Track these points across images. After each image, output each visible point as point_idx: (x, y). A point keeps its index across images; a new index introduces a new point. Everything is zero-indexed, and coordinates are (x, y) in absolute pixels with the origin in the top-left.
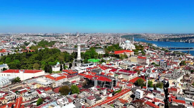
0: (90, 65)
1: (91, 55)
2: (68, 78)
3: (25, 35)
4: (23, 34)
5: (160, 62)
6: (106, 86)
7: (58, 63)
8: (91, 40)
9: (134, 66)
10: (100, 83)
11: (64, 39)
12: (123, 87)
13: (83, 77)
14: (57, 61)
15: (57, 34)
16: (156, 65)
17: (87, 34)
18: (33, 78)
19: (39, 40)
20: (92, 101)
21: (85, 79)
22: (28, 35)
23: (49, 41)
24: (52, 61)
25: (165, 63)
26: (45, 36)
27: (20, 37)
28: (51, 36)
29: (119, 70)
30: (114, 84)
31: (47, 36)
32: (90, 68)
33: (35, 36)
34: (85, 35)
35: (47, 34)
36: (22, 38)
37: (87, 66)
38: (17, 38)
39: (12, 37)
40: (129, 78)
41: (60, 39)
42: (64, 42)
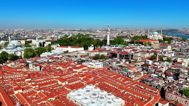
0: (115, 46)
1: (118, 41)
2: (99, 52)
3: (64, 30)
4: (62, 29)
5: (181, 49)
6: (125, 58)
7: (92, 45)
8: (121, 34)
9: (153, 49)
10: (121, 56)
11: (97, 32)
12: (138, 60)
13: (109, 52)
14: (91, 43)
15: (91, 29)
16: (177, 51)
17: (119, 29)
18: (77, 51)
19: (76, 33)
20: (113, 62)
21: (111, 53)
22: (67, 30)
23: (85, 34)
24: (88, 44)
25: (186, 49)
26: (80, 31)
27: (61, 32)
28: (85, 31)
29: (139, 51)
30: (132, 57)
31: (82, 31)
32: (115, 48)
33: (72, 31)
34: (116, 30)
35: (82, 29)
36: (62, 32)
37: (113, 46)
38: (59, 33)
39: (55, 31)
40: (146, 56)
41: (93, 33)
42: (97, 35)
